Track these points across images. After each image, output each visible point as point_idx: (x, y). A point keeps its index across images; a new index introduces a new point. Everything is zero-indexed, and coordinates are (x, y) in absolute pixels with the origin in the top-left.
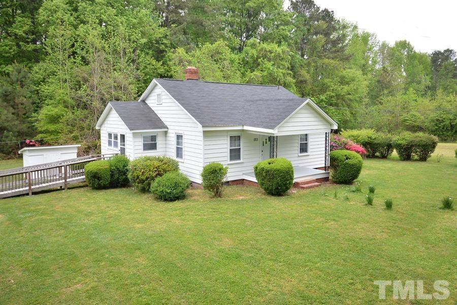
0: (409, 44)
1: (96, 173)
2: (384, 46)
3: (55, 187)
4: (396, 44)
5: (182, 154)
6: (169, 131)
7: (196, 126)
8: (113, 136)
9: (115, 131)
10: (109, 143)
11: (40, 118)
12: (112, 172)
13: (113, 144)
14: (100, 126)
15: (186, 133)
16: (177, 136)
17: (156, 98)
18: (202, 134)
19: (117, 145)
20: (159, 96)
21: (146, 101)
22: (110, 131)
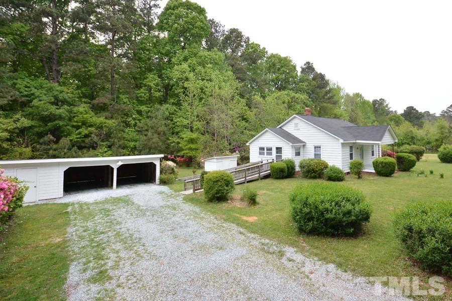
0: (361, 95)
1: (283, 169)
2: (348, 95)
3: (255, 178)
4: (354, 94)
5: (320, 158)
6: (307, 145)
7: (337, 140)
8: (265, 149)
9: (269, 146)
10: (260, 154)
11: (176, 141)
12: (288, 168)
13: (265, 154)
14: (250, 144)
15: (324, 145)
16: (315, 147)
17: (294, 125)
18: (340, 145)
19: (271, 154)
20: (296, 125)
21: (283, 128)
22: (262, 146)
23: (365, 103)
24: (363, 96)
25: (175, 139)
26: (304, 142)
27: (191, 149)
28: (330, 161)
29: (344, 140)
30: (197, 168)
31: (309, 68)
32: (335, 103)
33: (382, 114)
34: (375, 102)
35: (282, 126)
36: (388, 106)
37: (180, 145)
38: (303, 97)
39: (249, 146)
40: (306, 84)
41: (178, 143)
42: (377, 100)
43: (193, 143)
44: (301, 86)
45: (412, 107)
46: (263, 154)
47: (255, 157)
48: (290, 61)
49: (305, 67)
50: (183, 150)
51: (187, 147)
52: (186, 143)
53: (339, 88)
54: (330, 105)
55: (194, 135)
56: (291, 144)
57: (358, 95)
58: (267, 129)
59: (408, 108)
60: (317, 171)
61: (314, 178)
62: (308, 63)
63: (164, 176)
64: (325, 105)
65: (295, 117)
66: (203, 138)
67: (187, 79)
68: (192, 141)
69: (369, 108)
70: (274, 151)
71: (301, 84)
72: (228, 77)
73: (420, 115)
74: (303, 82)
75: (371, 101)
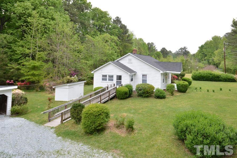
1: (127, 92)
2: (136, 39)
3: (106, 101)
4: (139, 39)
5: (146, 82)
6: (137, 73)
7: (158, 71)
8: (108, 76)
9: (111, 74)
10: (103, 79)
11: (15, 67)
12: (129, 91)
13: (108, 79)
14: (94, 72)
15: (149, 74)
16: (143, 75)
17: (128, 60)
18: (160, 74)
19: (112, 80)
20: (130, 60)
21: (120, 61)
22: (104, 74)
23: (144, 44)
24: (144, 40)
25: (15, 66)
26: (135, 72)
27: (33, 75)
28: (155, 85)
29: (163, 71)
30: (39, 90)
31: (118, 20)
32: (132, 43)
33: (152, 51)
34: (149, 44)
35: (119, 60)
36: (155, 47)
37: (22, 71)
38: (116, 38)
39: (93, 74)
40: (117, 30)
41: (19, 69)
42: (149, 43)
43: (35, 70)
44: (114, 32)
45: (165, 48)
46: (106, 80)
47: (98, 83)
48: (108, 15)
49: (115, 19)
50: (24, 76)
51: (29, 73)
52: (27, 70)
53: (133, 35)
54: (129, 45)
55: (37, 63)
56: (129, 74)
57: (141, 40)
58: (110, 62)
59: (163, 48)
60: (150, 93)
61: (147, 97)
62: (118, 17)
63: (17, 107)
64: (127, 44)
65: (129, 54)
66: (46, 66)
67: (30, 15)
68: (34, 68)
69: (146, 47)
70: (115, 78)
71: (114, 30)
72: (66, 19)
73: (168, 52)
74: (115, 29)
75: (147, 43)
